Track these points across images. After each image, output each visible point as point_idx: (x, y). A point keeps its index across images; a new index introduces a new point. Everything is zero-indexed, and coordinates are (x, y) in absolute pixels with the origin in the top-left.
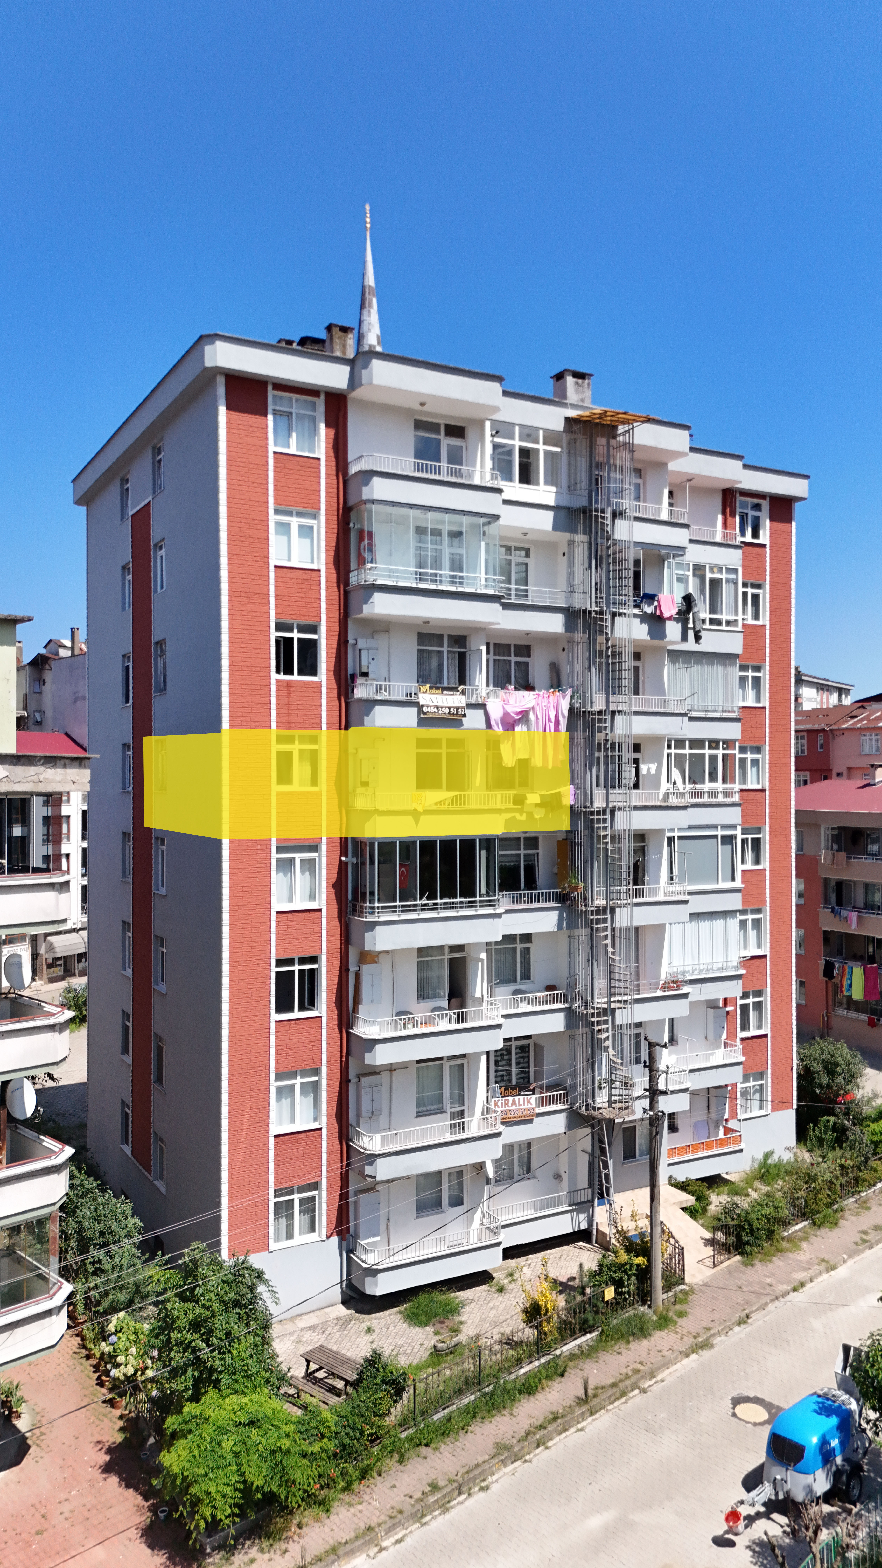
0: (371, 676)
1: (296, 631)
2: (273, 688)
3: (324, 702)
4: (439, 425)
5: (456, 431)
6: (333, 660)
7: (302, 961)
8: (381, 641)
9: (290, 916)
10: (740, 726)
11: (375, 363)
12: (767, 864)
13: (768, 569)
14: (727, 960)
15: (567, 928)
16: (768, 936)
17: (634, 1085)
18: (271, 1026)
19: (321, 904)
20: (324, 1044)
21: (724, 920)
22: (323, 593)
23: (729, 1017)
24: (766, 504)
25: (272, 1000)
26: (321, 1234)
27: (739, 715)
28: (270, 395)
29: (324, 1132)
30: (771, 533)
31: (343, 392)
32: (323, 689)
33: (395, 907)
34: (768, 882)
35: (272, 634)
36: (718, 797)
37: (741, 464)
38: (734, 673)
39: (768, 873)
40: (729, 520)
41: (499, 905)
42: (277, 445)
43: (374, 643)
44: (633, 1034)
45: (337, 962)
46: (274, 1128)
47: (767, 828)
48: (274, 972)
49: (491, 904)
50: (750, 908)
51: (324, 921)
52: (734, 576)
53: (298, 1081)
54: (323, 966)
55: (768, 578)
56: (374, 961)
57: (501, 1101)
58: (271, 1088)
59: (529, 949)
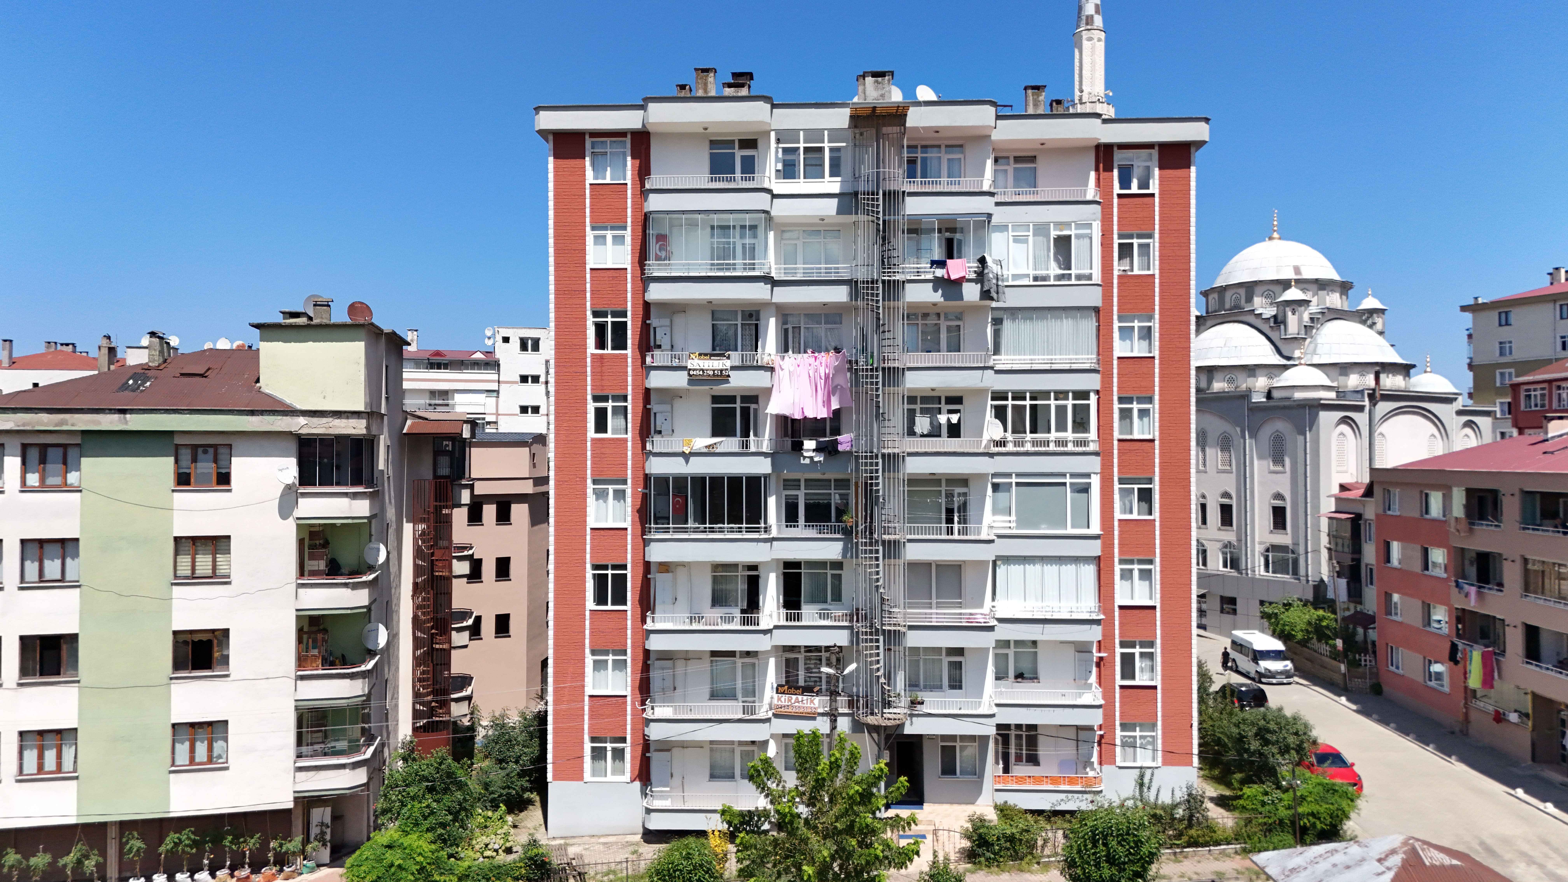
0: (663, 348)
1: (609, 316)
2: (589, 360)
3: (630, 369)
4: (734, 141)
5: (750, 143)
6: (638, 337)
7: (614, 567)
8: (679, 320)
9: (602, 532)
10: (1097, 377)
11: (651, 106)
12: (1156, 515)
13: (1157, 218)
14: (1079, 605)
15: (852, 557)
16: (1158, 587)
17: (922, 703)
18: (587, 613)
19: (627, 524)
20: (629, 632)
21: (1076, 565)
22: (629, 286)
23: (1102, 663)
24: (1155, 153)
25: (587, 594)
26: (627, 777)
27: (1094, 366)
28: (588, 142)
29: (629, 699)
30: (1160, 181)
31: (645, 130)
32: (630, 360)
33: (669, 528)
34: (1157, 533)
35: (590, 320)
36: (1066, 446)
37: (1099, 121)
38: (1089, 325)
39: (1157, 524)
40: (1103, 175)
41: (765, 532)
42: (596, 178)
43: (667, 322)
44: (946, 660)
45: (640, 570)
46: (589, 690)
47: (1157, 479)
48: (589, 573)
49: (757, 530)
50: (1136, 558)
51: (629, 537)
52: (1088, 231)
53: (611, 658)
54: (629, 572)
55: (1157, 227)
56: (667, 571)
57: (784, 697)
58: (586, 660)
59: (840, 575)
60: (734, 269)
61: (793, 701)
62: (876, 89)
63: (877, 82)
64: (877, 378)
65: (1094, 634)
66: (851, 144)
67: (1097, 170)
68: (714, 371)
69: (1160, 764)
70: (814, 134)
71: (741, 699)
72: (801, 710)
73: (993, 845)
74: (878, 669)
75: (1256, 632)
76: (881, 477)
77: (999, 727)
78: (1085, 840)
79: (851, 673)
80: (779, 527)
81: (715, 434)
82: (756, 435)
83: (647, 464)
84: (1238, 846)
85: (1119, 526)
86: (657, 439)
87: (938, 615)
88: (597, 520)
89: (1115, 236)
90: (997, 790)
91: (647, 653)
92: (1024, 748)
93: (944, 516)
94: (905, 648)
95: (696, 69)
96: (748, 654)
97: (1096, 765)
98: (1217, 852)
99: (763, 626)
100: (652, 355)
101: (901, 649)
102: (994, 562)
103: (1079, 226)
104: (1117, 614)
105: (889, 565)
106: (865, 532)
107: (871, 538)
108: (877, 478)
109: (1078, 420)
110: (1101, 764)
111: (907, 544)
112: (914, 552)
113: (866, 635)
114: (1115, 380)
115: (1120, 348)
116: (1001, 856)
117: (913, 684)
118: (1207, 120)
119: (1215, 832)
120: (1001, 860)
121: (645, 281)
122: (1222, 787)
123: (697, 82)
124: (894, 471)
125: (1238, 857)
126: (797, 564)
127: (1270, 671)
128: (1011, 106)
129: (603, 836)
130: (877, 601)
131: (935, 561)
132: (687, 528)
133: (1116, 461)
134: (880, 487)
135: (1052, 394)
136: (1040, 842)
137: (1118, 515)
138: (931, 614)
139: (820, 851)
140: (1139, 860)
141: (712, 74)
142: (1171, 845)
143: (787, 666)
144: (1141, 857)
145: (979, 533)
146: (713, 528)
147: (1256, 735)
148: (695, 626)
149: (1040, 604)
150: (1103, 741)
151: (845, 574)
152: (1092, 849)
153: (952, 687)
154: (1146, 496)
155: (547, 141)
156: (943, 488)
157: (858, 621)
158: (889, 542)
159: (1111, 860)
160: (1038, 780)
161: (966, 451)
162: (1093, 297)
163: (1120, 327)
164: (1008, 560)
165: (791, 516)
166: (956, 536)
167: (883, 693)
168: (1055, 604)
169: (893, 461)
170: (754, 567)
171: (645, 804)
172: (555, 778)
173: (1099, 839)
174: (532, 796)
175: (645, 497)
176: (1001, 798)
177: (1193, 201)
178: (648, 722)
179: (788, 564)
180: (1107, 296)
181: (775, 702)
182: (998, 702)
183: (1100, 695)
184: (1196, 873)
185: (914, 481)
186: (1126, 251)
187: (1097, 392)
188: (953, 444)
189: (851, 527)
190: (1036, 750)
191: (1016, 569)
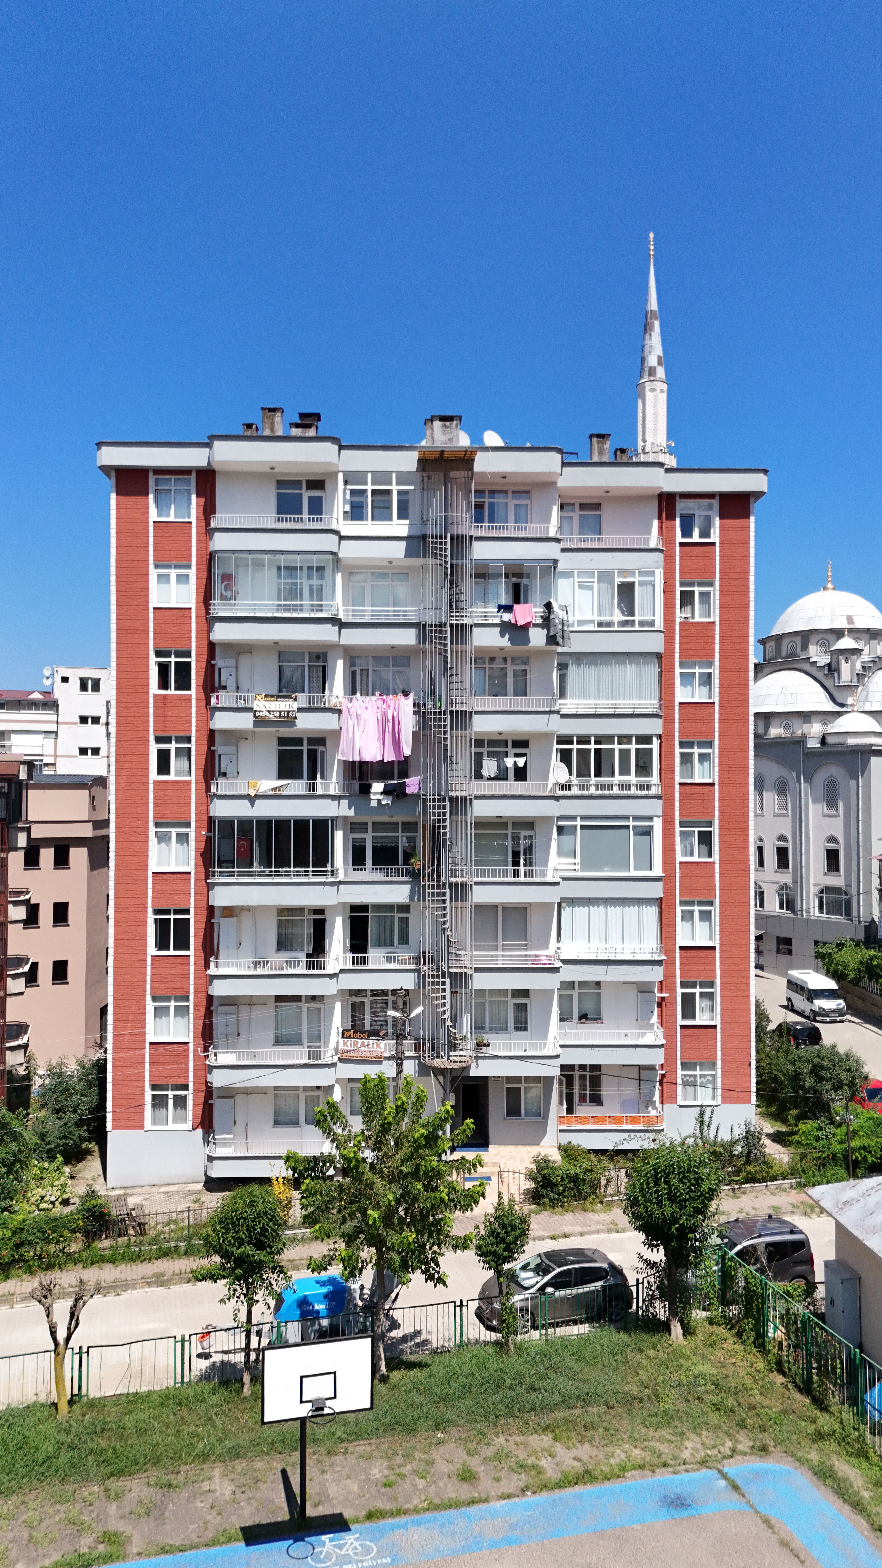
0: (228, 688)
1: (173, 656)
2: (151, 701)
3: (194, 711)
4: (301, 482)
5: (317, 484)
6: (202, 677)
7: (177, 912)
8: (245, 662)
9: (164, 876)
10: (659, 722)
11: (217, 444)
12: (716, 857)
13: (717, 567)
14: (641, 946)
15: (419, 900)
16: (718, 928)
17: (488, 1045)
18: (149, 959)
19: (191, 868)
20: (192, 978)
21: (639, 907)
22: (194, 625)
23: (664, 1003)
24: (715, 503)
25: (149, 939)
26: (189, 1125)
27: (657, 711)
28: (152, 479)
29: (191, 1046)
30: (721, 531)
31: (209, 468)
32: (194, 701)
33: (233, 872)
34: (717, 875)
35: (153, 660)
36: (630, 789)
37: (662, 470)
38: (651, 671)
39: (717, 866)
40: (666, 523)
41: (332, 875)
42: (159, 515)
43: (232, 662)
44: (511, 1002)
45: (204, 915)
46: (150, 1038)
47: (717, 822)
48: (151, 918)
49: (323, 874)
50: (697, 899)
51: (192, 882)
52: (651, 579)
53: (172, 1004)
54: (192, 917)
55: (717, 575)
56: (232, 916)
57: (350, 1042)
58: (147, 1007)
59: (407, 918)
60: (302, 610)
61: (359, 1045)
62: (444, 433)
63: (444, 426)
64: (445, 721)
65: (656, 974)
66: (419, 487)
67: (660, 518)
68: (280, 712)
69: (719, 1102)
70: (382, 477)
71: (306, 1044)
72: (368, 1055)
73: (557, 1185)
74: (444, 1012)
75: (811, 971)
76: (448, 820)
77: (563, 1067)
78: (648, 1179)
79: (418, 1016)
80: (346, 870)
81: (281, 776)
82: (323, 777)
83: (211, 807)
84: (794, 1181)
85: (680, 868)
86: (221, 781)
87: (504, 957)
88: (159, 864)
89: (677, 584)
90: (561, 1131)
91: (210, 999)
92: (588, 1088)
93: (510, 859)
94: (471, 990)
95: (263, 409)
96: (314, 998)
97: (658, 1105)
98: (774, 1187)
99: (329, 970)
100: (217, 696)
101: (468, 991)
102: (559, 904)
103: (641, 573)
104: (678, 955)
105: (456, 908)
106: (433, 875)
107: (438, 881)
108: (445, 821)
109: (641, 764)
110: (662, 1103)
111: (475, 887)
112: (481, 895)
113: (433, 978)
114: (677, 725)
115: (682, 694)
116: (565, 1197)
117: (478, 1027)
118: (765, 472)
119: (772, 1167)
120: (565, 1200)
121: (210, 621)
122: (778, 1124)
123: (263, 422)
124: (462, 814)
125: (794, 1191)
126: (364, 908)
127: (824, 1009)
128: (577, 454)
129: (163, 1185)
130: (444, 944)
131: (501, 903)
132: (252, 872)
133: (677, 804)
134: (448, 829)
135: (616, 739)
136: (603, 1182)
137: (679, 858)
138: (497, 956)
139: (385, 1195)
140: (699, 1197)
141: (279, 414)
142: (730, 1181)
143: (353, 1010)
144: (702, 1193)
145: (545, 876)
146: (279, 871)
147: (811, 1072)
148: (259, 971)
149: (603, 945)
150: (665, 1080)
151: (413, 917)
152: (654, 1187)
153: (517, 1029)
154: (706, 839)
155: (109, 477)
156: (510, 831)
157: (424, 964)
158: (457, 884)
159: (673, 1198)
160: (601, 1120)
161: (532, 794)
162: (656, 644)
163: (681, 673)
164: (573, 902)
165: (358, 859)
166: (522, 879)
167: (449, 1036)
168: (619, 946)
169: (460, 804)
170: (320, 911)
171: (207, 1152)
172: (114, 1127)
173: (661, 1177)
174: (91, 1146)
175: (209, 841)
176: (565, 1138)
177: (752, 551)
178: (211, 1068)
179: (354, 908)
180: (669, 643)
181: (341, 1046)
182: (562, 1043)
183: (661, 1035)
184: (754, 1209)
185: (481, 824)
186: (687, 598)
187: (660, 737)
188: (519, 787)
189: (419, 870)
190: (600, 1091)
191: (580, 912)
